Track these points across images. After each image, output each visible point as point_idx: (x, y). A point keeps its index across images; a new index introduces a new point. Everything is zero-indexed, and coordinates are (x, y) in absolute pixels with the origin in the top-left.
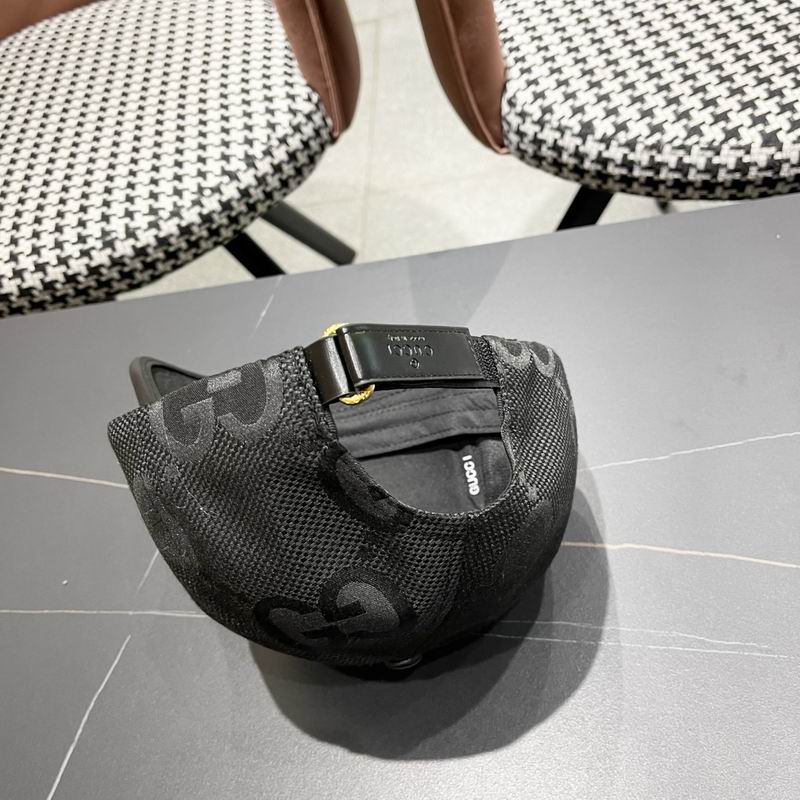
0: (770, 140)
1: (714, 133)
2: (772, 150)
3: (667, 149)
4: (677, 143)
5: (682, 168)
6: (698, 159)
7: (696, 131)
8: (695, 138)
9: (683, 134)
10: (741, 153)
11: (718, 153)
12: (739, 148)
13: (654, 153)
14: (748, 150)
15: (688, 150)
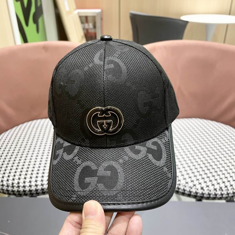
0: (202, 188)
1: (191, 184)
2: (202, 191)
3: (181, 185)
4: (184, 185)
5: (184, 190)
6: (187, 189)
7: (187, 183)
8: (187, 184)
9: (185, 183)
10: (196, 190)
11: (192, 188)
12: (196, 189)
13: (178, 185)
14: (198, 189)
15: (186, 187)
